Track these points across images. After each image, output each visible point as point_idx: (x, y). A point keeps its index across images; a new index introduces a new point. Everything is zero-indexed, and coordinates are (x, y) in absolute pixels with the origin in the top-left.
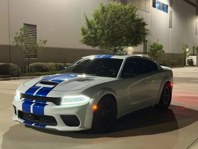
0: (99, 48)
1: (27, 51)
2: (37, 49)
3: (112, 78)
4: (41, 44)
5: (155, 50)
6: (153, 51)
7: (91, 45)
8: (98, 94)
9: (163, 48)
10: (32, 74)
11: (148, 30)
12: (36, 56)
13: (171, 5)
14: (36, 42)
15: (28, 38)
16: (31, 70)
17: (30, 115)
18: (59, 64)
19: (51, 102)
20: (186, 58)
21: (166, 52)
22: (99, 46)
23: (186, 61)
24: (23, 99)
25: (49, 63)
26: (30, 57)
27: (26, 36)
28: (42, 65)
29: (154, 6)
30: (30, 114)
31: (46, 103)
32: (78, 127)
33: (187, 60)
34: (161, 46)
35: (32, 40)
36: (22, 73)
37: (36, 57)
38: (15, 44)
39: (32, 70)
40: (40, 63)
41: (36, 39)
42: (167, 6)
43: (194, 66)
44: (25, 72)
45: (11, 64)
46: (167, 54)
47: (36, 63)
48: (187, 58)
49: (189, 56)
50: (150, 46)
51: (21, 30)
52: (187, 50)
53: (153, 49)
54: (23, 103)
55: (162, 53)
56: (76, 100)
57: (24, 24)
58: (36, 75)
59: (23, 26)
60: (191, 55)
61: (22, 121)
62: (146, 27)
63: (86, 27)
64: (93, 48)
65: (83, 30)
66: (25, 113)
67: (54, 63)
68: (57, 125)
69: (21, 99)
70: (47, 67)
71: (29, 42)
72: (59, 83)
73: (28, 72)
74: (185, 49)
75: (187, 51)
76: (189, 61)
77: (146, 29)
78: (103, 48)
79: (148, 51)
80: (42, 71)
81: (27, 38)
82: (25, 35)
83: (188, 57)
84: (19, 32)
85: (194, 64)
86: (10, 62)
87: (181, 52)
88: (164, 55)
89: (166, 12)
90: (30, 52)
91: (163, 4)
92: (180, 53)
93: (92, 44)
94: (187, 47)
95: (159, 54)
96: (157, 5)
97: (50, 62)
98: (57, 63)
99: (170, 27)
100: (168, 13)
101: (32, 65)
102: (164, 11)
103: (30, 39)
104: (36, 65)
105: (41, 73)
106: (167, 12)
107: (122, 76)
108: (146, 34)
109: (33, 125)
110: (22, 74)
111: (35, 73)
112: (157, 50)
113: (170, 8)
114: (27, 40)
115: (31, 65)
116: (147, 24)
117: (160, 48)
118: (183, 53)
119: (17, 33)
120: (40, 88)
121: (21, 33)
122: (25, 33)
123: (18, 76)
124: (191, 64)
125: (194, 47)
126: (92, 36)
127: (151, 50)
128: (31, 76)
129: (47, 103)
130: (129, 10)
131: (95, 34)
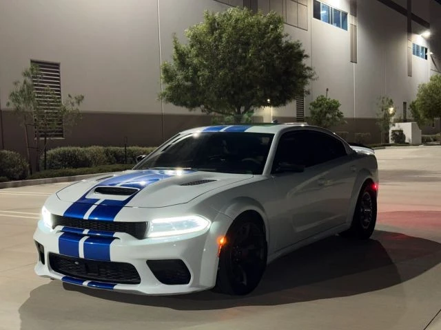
0: (202, 111)
1: (42, 122)
2: (62, 117)
3: (252, 175)
4: (73, 104)
5: (321, 111)
6: (318, 114)
7: (184, 104)
8: (226, 213)
9: (339, 108)
10: (54, 172)
11: (309, 69)
12: (62, 132)
13: (354, 13)
14: (60, 102)
15: (44, 93)
16: (50, 165)
17: (76, 263)
18: (112, 148)
19: (124, 233)
20: (388, 128)
21: (347, 115)
22: (202, 106)
23: (390, 134)
24: (60, 228)
25: (89, 148)
26: (48, 136)
27: (37, 89)
28: (75, 151)
29: (317, 15)
30: (77, 261)
31: (114, 236)
32: (187, 285)
33: (390, 131)
34: (335, 102)
35: (50, 98)
36: (31, 169)
37: (62, 136)
38: (12, 107)
39: (53, 164)
40: (71, 149)
41: (60, 95)
42: (345, 15)
43: (408, 144)
44: (38, 170)
45: (6, 151)
46: (348, 120)
47: (62, 148)
48: (392, 129)
49: (396, 124)
50: (311, 104)
51: (26, 74)
52: (391, 110)
53: (318, 110)
54: (61, 237)
55: (337, 117)
56: (180, 225)
57: (32, 61)
58: (62, 175)
59: (29, 65)
60: (400, 121)
61: (59, 277)
62: (304, 61)
63: (173, 64)
64: (191, 110)
65: (166, 71)
66: (65, 259)
67: (101, 148)
68: (139, 283)
69: (54, 228)
70: (86, 157)
71: (45, 101)
72: (139, 189)
73: (45, 169)
74: (385, 109)
75: (391, 112)
76: (396, 135)
77: (306, 66)
78: (210, 111)
79: (307, 114)
80: (76, 167)
81: (40, 93)
82: (35, 85)
83: (394, 125)
84: (22, 79)
85: (407, 141)
86: (3, 149)
87: (378, 115)
88: (343, 123)
89: (343, 28)
90: (49, 124)
91: (335, 10)
92: (376, 117)
93: (188, 102)
94: (391, 104)
95: (331, 120)
96: (323, 13)
97: (94, 145)
98: (109, 148)
99: (354, 60)
100: (346, 29)
101: (54, 154)
102: (338, 25)
103: (47, 94)
104: (61, 152)
105: (73, 171)
106: (345, 27)
107: (275, 170)
108: (306, 77)
109: (85, 284)
110: (31, 173)
111: (60, 171)
112: (326, 113)
113: (350, 20)
114: (40, 97)
115: (51, 152)
116: (307, 56)
117: (333, 107)
118: (381, 116)
119: (16, 84)
120: (98, 203)
121: (25, 82)
122: (34, 81)
123: (23, 177)
124: (400, 140)
125: (405, 103)
126: (186, 83)
127: (313, 113)
128: (52, 176)
129: (116, 235)
130: (267, 26)
131: (192, 80)
